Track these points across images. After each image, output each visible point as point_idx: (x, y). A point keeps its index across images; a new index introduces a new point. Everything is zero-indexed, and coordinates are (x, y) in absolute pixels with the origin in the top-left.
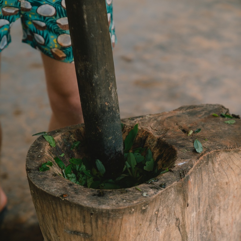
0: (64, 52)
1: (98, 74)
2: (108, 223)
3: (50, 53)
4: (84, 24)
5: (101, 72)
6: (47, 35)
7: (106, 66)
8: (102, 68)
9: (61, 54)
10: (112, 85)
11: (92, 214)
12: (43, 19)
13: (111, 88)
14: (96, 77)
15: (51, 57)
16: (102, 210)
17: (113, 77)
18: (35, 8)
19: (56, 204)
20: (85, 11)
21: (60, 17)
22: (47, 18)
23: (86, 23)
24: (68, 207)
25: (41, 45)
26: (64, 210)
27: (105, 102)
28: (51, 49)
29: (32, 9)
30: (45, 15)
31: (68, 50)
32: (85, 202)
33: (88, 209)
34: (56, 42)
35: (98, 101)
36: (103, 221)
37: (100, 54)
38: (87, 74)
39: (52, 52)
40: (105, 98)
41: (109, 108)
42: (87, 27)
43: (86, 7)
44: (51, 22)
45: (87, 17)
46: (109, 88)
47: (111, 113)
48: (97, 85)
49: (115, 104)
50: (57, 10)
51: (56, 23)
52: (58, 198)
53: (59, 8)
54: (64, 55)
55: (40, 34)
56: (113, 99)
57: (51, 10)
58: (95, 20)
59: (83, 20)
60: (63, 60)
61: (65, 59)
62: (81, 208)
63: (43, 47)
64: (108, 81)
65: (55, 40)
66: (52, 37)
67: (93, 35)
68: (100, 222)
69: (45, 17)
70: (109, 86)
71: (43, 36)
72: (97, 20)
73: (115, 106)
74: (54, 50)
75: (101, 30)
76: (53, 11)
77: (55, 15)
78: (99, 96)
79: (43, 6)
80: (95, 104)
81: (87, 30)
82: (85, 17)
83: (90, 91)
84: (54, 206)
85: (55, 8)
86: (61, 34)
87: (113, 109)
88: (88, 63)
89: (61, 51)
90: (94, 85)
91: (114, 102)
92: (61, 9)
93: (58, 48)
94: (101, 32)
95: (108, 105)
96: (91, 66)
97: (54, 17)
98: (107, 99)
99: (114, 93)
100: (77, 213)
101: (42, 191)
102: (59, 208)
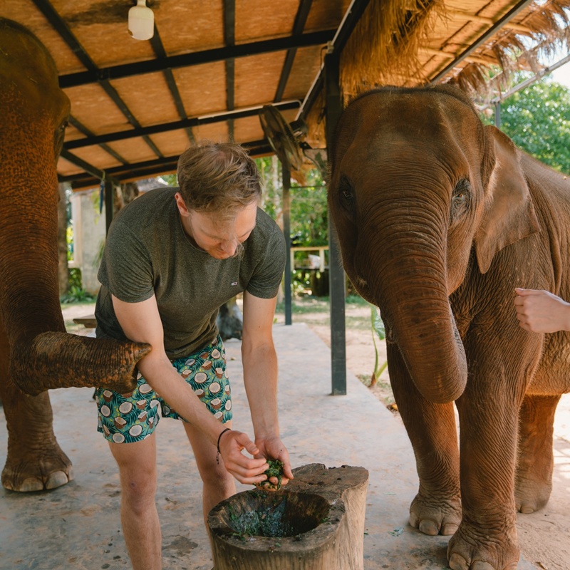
2: (313, 565)
11: (300, 558)
16: (308, 551)
19: (265, 560)
24: (278, 558)
26: (273, 565)
32: (292, 548)
33: (297, 553)
36: (309, 563)
52: (268, 551)
62: (290, 554)
68: (307, 566)
84: (263, 563)
100: (287, 562)
101: (249, 551)
102: (268, 564)
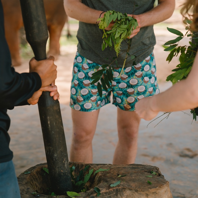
0: (130, 106)
1: (56, 153)
3: (123, 107)
4: (48, 126)
5: (58, 152)
6: (122, 98)
7: (61, 149)
8: (59, 150)
9: (129, 107)
10: (65, 160)
12: (121, 90)
13: (65, 162)
14: (55, 155)
15: (123, 110)
17: (66, 154)
18: (118, 84)
20: (48, 120)
21: (129, 88)
22: (123, 89)
23: (49, 126)
25: (119, 103)
27: (61, 170)
28: (124, 105)
29: (117, 85)
30: (122, 88)
31: (132, 104)
34: (126, 101)
35: (57, 169)
37: (57, 142)
38: (51, 154)
39: (124, 106)
40: (61, 168)
41: (63, 174)
42: (50, 128)
43: (49, 118)
44: (125, 91)
45: (50, 123)
46: (63, 161)
47: (65, 177)
48: (56, 160)
49: (67, 171)
50: (127, 85)
51: (127, 91)
53: (128, 84)
54: (130, 107)
55: (119, 98)
56: (66, 168)
57: (124, 85)
58: (55, 124)
59: (48, 125)
60: (129, 110)
61: (131, 109)
63: (120, 105)
64: (62, 157)
65: (126, 100)
66: (125, 99)
67: (53, 132)
69: (122, 89)
70: (63, 160)
71: (120, 98)
72: (56, 124)
73: (67, 172)
74: (125, 105)
75: (58, 129)
76: (126, 85)
77: (127, 87)
78: (57, 166)
79: (121, 84)
80: (55, 171)
81: (50, 130)
82: (49, 122)
83: (52, 164)
85: (127, 84)
86: (129, 97)
87: (66, 174)
88: (51, 147)
89: (129, 105)
90: (54, 160)
91: (67, 170)
92: (129, 85)
93: (127, 104)
94: (58, 130)
95: (63, 172)
96: (52, 149)
97: (126, 88)
98: (62, 168)
99: (66, 164)
